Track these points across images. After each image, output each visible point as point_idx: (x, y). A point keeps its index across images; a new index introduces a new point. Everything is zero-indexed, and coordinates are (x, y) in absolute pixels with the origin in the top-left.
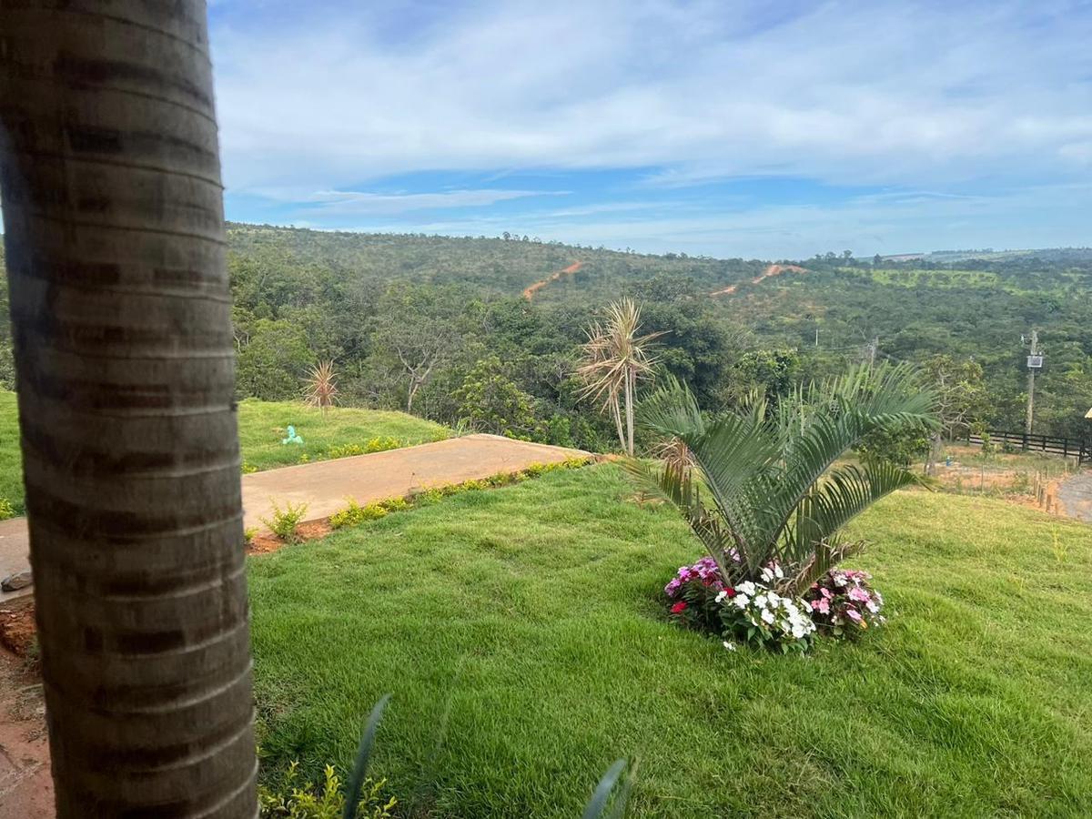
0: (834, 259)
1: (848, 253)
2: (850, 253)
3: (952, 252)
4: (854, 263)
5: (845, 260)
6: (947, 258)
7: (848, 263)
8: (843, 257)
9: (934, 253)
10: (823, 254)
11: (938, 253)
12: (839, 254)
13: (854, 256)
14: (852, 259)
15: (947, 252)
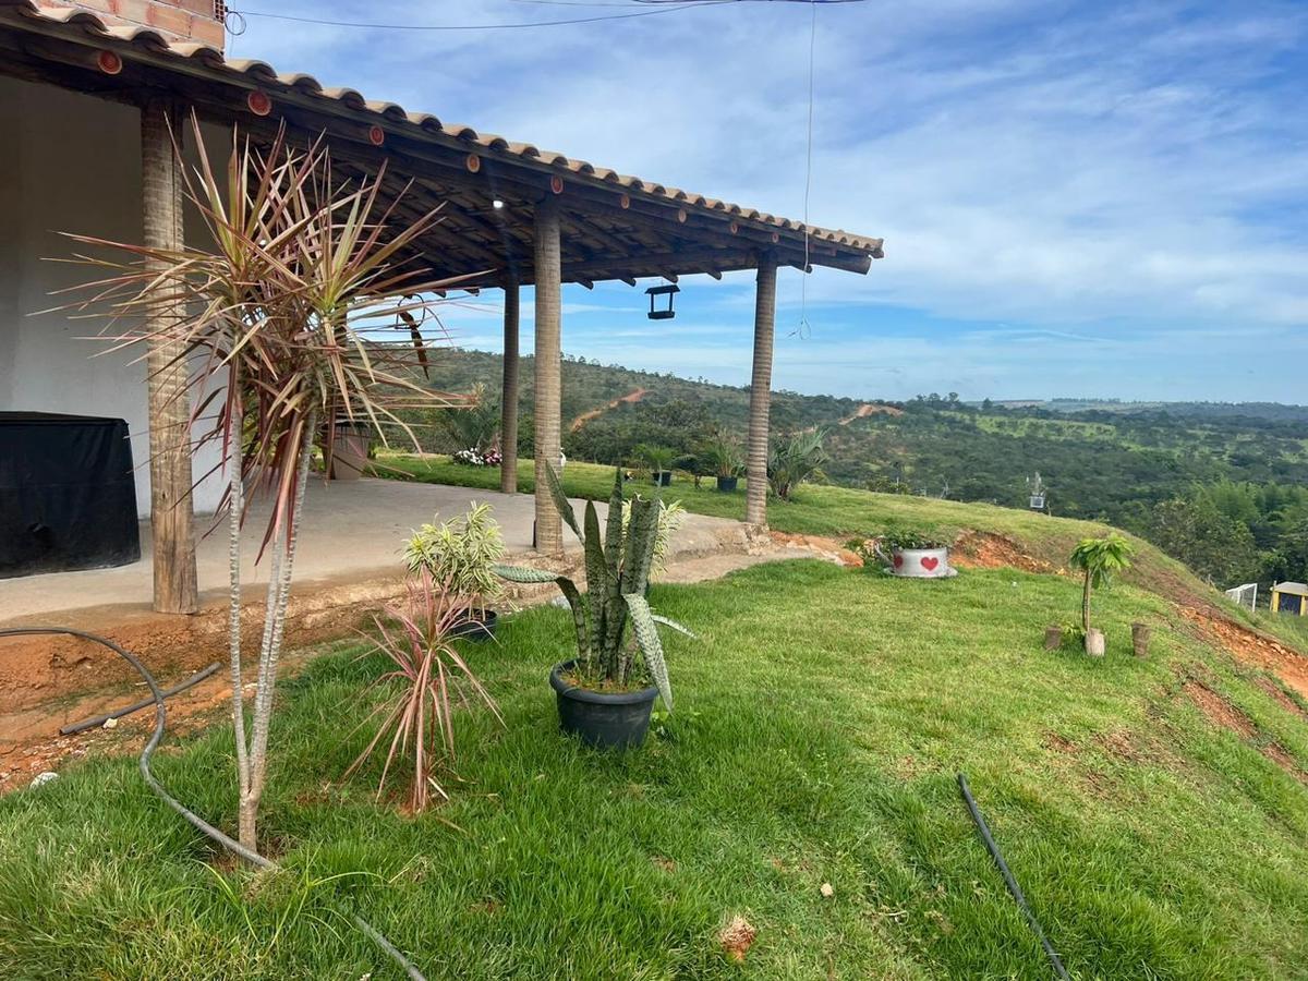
0: (939, 401)
1: (953, 395)
2: (956, 395)
3: (1075, 400)
4: (961, 407)
5: (949, 404)
6: (1069, 407)
7: (953, 406)
8: (948, 400)
9: (1054, 400)
10: (926, 395)
11: (1060, 400)
12: (943, 395)
13: (962, 399)
14: (958, 403)
15: (1070, 400)
